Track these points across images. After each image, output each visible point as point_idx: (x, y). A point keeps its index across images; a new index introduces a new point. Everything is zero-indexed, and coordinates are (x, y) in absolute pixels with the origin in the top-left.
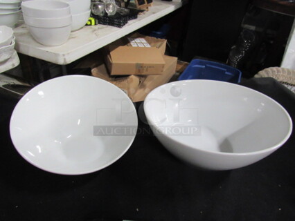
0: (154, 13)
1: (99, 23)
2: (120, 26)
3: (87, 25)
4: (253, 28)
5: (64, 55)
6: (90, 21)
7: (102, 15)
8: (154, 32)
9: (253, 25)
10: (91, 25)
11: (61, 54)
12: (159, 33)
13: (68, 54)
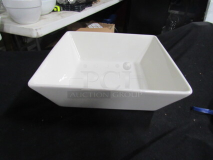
0: (104, 3)
1: (64, 10)
2: (79, 10)
3: (53, 11)
4: (177, 12)
5: (36, 30)
6: (57, 8)
7: (65, 3)
8: (105, 19)
9: (177, 10)
10: (57, 11)
11: (34, 28)
12: (108, 20)
13: (40, 29)
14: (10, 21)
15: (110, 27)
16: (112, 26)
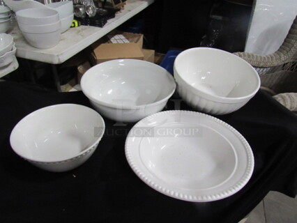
1: (82, 24)
2: (101, 26)
3: (71, 27)
4: (220, 18)
5: (58, 56)
6: (74, 23)
7: (83, 17)
10: (74, 26)
11: (55, 54)
12: (135, 28)
13: (61, 54)
14: (25, 44)
15: (136, 39)
16: (140, 37)
